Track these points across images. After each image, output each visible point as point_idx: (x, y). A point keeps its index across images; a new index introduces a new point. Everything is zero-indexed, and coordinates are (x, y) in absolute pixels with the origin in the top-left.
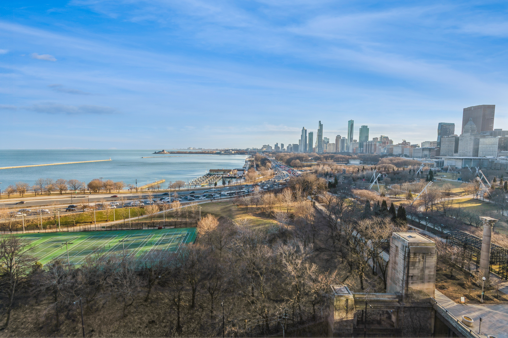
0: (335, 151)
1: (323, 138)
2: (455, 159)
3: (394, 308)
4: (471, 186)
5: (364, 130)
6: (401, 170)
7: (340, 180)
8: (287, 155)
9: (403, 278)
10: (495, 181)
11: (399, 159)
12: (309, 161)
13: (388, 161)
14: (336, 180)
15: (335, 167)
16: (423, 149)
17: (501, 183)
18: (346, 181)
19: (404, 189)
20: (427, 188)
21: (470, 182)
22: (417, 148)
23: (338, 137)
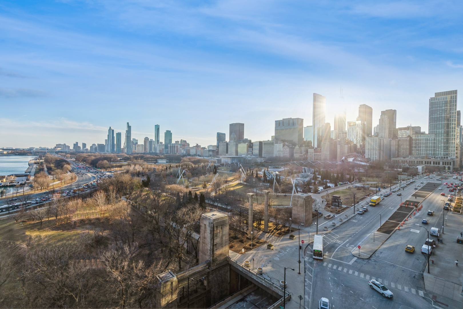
0: (143, 151)
1: (132, 139)
2: (227, 157)
3: (205, 275)
4: (237, 175)
5: (168, 134)
6: (197, 167)
7: (152, 178)
8: (92, 155)
9: (210, 248)
10: (247, 171)
11: (195, 158)
12: (117, 161)
13: (187, 160)
14: (148, 178)
15: (146, 166)
16: (209, 151)
17: (250, 172)
18: (157, 179)
19: (201, 181)
20: (215, 178)
21: (236, 172)
22: (205, 149)
23: (146, 139)
